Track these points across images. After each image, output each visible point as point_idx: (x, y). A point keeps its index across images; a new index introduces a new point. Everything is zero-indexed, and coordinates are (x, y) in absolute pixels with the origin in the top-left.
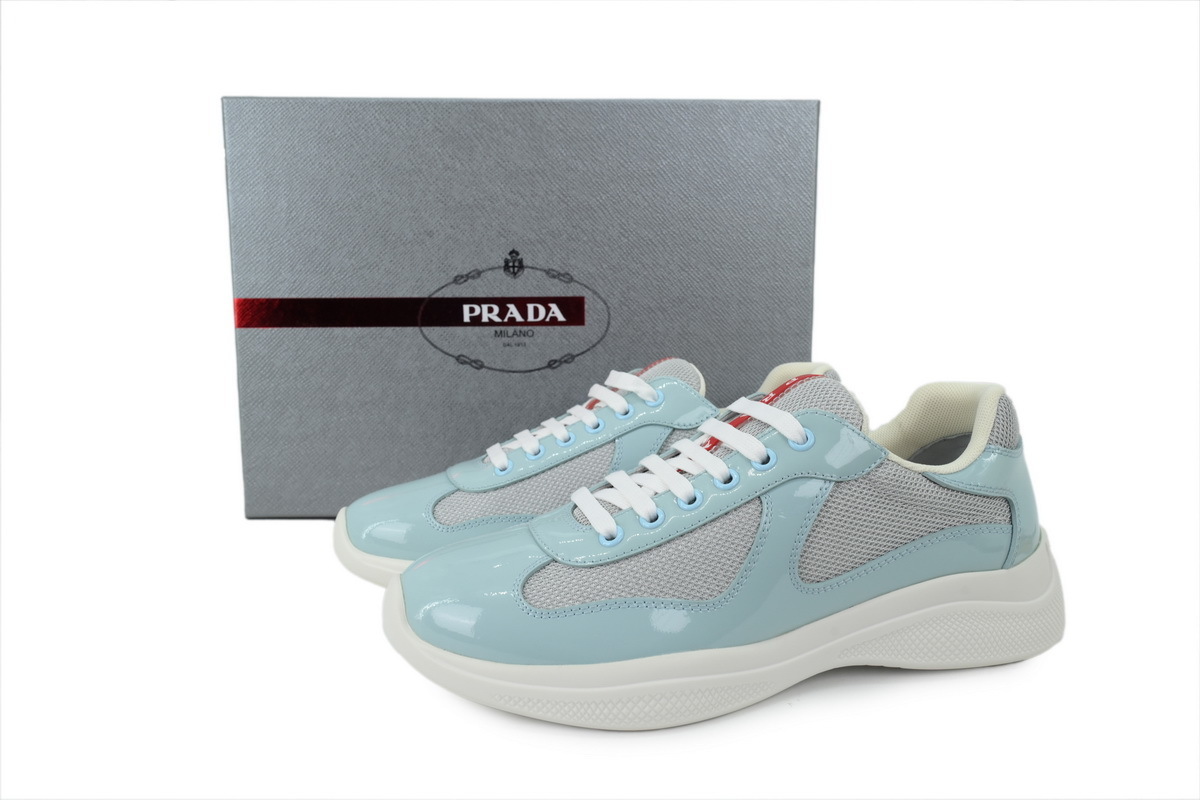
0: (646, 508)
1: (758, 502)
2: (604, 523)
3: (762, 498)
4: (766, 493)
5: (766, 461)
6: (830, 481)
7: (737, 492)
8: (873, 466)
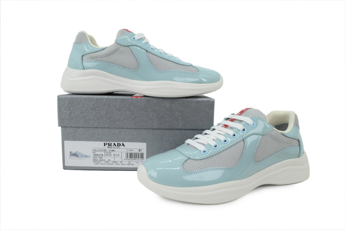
0: (213, 143)
1: (243, 141)
2: (202, 148)
3: (244, 140)
4: (245, 138)
5: (244, 130)
6: (261, 135)
7: (238, 138)
8: (271, 131)
